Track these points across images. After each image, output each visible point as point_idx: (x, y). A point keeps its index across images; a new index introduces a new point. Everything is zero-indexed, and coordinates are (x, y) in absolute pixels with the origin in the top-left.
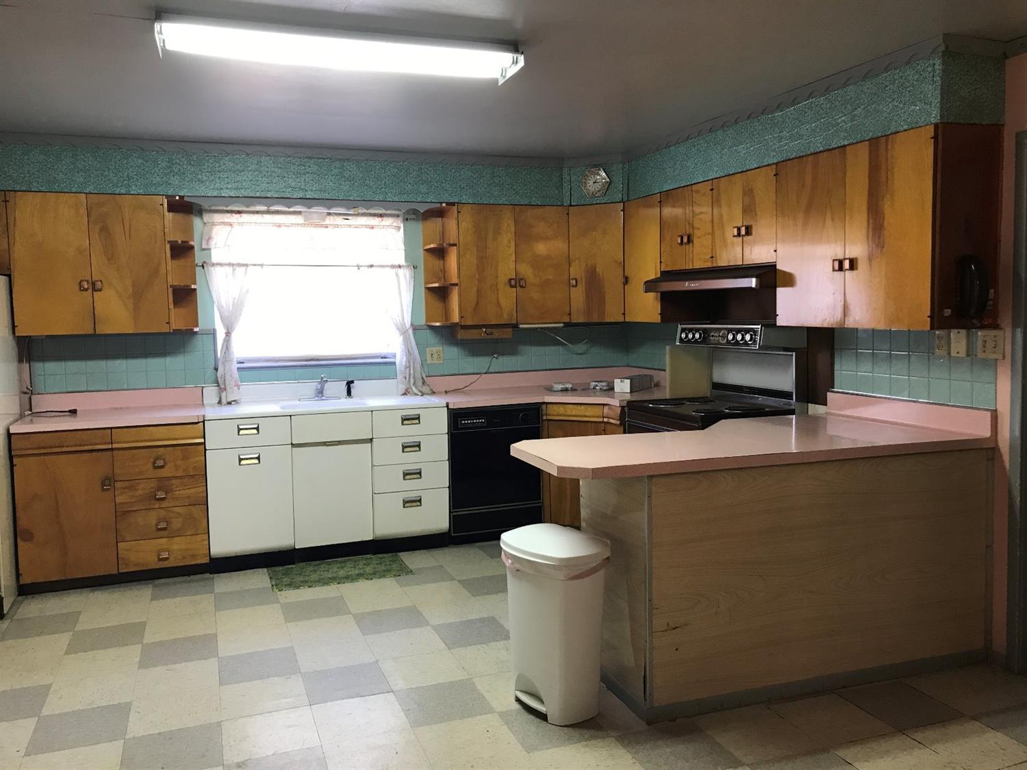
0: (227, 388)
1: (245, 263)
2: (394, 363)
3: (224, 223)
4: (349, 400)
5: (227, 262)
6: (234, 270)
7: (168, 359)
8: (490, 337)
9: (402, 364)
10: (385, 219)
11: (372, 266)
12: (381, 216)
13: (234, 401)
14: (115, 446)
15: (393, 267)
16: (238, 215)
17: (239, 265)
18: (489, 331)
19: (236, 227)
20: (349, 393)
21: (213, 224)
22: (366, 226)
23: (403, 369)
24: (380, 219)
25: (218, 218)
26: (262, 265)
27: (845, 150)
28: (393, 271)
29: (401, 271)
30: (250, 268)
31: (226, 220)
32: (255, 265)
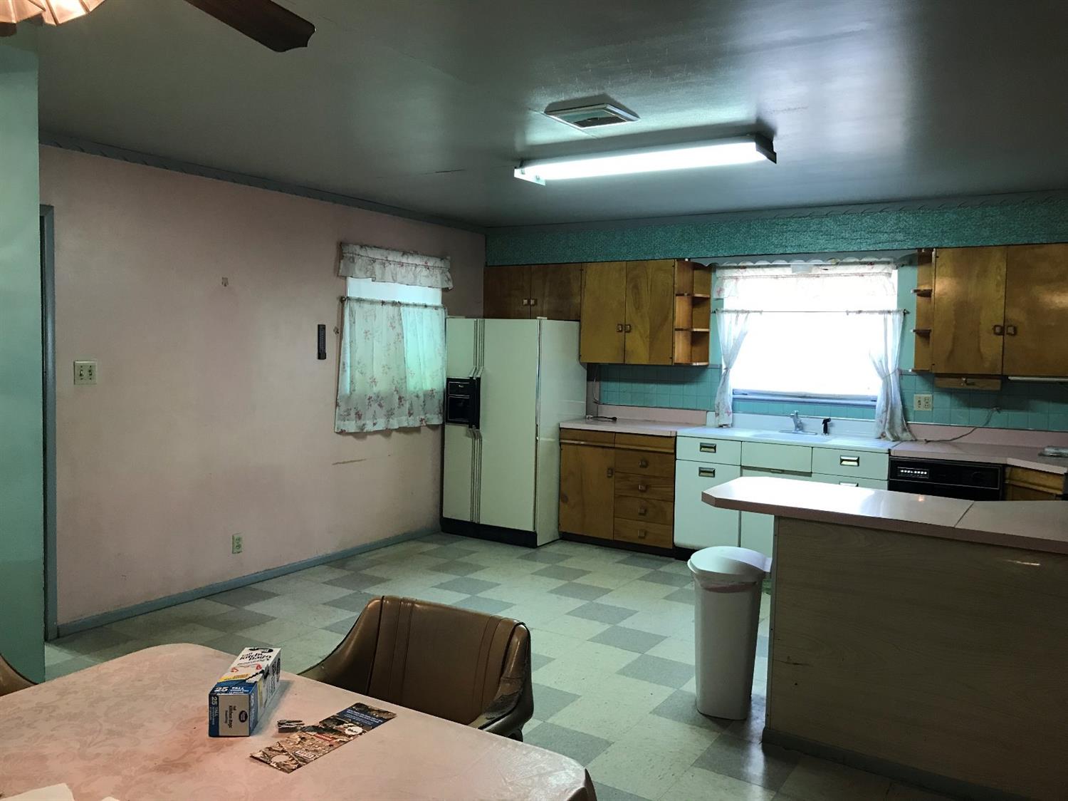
0: (720, 414)
1: (747, 310)
2: (874, 406)
3: (731, 277)
4: (825, 437)
5: (733, 309)
6: (737, 316)
7: (685, 387)
8: (971, 387)
9: (880, 407)
10: (875, 266)
11: (860, 312)
12: (871, 263)
13: (725, 425)
14: (616, 446)
15: (882, 312)
16: (743, 270)
17: (743, 312)
18: (969, 380)
19: (741, 281)
20: (826, 431)
21: (724, 279)
22: (856, 274)
23: (880, 412)
24: (870, 267)
25: (728, 273)
26: (761, 312)
28: (882, 316)
29: (890, 317)
30: (751, 315)
31: (735, 275)
32: (755, 312)
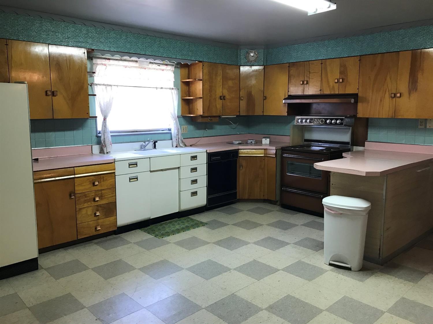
1: (110, 84)
4: (155, 150)
5: (102, 84)
6: (106, 88)
7: (75, 132)
9: (175, 133)
11: (162, 88)
14: (76, 176)
16: (108, 61)
18: (211, 118)
19: (108, 67)
20: (155, 147)
21: (97, 64)
23: (176, 136)
24: (166, 66)
25: (99, 61)
27: (399, 53)
28: (170, 90)
29: (173, 91)
30: (113, 87)
31: (103, 63)
32: (115, 85)
